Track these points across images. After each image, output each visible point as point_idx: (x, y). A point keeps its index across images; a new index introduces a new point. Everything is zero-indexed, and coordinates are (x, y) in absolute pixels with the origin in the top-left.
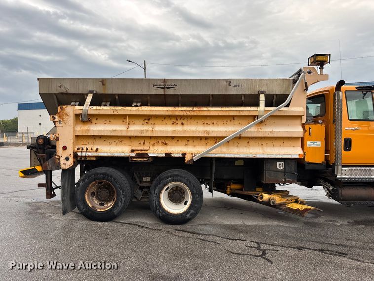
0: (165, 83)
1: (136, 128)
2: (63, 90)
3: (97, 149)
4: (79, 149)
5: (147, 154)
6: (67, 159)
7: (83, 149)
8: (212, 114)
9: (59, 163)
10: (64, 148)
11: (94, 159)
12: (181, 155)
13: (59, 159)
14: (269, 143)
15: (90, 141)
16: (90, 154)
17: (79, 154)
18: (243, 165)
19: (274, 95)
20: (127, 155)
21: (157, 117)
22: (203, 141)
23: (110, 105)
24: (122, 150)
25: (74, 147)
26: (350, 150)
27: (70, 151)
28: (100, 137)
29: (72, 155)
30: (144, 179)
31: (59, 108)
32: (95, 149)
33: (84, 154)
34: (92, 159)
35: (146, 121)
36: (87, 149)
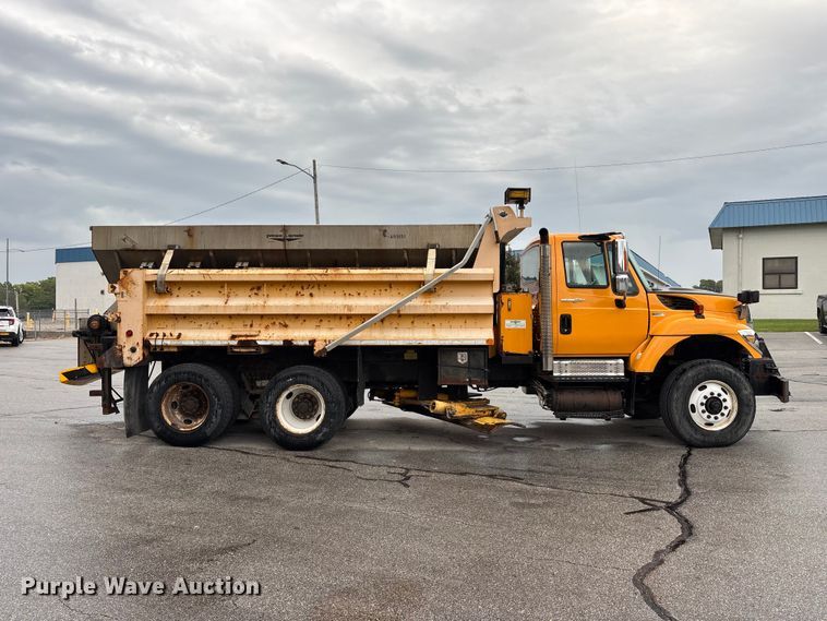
0: (286, 232)
1: (240, 302)
2: (128, 245)
3: (180, 335)
4: (152, 335)
5: (255, 341)
6: (133, 350)
7: (157, 335)
8: (356, 279)
9: (122, 357)
10: (129, 334)
11: (175, 350)
12: (307, 343)
13: (121, 350)
14: (445, 323)
15: (170, 323)
16: (169, 343)
17: (152, 343)
18: (416, 358)
19: (451, 249)
20: (225, 343)
21: (271, 283)
22: (344, 320)
23: (202, 267)
24: (218, 336)
25: (144, 334)
26: (569, 332)
27: (137, 338)
28: (185, 316)
29: (141, 345)
30: (258, 384)
31: (121, 272)
32: (176, 334)
33: (159, 343)
34: (172, 350)
35: (255, 291)
36: (164, 335)
